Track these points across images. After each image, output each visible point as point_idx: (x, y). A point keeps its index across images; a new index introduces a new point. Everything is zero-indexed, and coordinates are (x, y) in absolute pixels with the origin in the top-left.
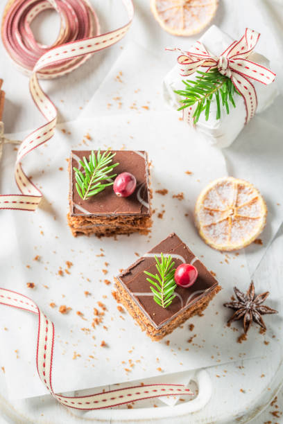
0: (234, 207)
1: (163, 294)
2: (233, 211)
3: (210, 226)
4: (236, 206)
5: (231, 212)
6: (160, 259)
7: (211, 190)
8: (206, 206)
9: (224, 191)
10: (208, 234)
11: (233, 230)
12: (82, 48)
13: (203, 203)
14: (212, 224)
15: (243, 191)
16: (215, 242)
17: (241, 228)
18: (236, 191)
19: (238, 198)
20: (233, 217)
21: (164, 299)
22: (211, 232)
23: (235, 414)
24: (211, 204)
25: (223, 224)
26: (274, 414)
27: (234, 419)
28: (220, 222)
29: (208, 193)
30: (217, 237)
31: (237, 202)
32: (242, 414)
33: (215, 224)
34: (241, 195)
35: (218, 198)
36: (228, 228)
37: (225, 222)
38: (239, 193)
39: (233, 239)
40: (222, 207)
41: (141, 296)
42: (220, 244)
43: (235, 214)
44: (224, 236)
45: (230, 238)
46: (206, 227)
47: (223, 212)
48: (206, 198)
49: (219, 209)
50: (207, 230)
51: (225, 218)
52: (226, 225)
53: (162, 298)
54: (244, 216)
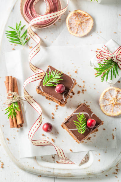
0: (115, 99)
1: (81, 129)
2: (115, 100)
3: (105, 106)
4: (116, 99)
5: (114, 101)
6: (78, 115)
7: (107, 91)
8: (104, 98)
9: (112, 92)
10: (104, 109)
11: (114, 108)
12: (48, 17)
13: (103, 96)
14: (106, 105)
15: (119, 93)
16: (107, 112)
17: (117, 107)
18: (117, 93)
19: (117, 95)
20: (115, 103)
21: (82, 131)
22: (105, 108)
23: (102, 170)
24: (106, 97)
25: (110, 105)
26: (117, 170)
27: (101, 172)
28: (109, 105)
29: (105, 92)
30: (107, 110)
31: (117, 97)
32: (104, 170)
33: (107, 105)
34: (119, 94)
35: (109, 95)
36: (112, 107)
37: (111, 105)
38: (118, 93)
39: (114, 111)
40: (111, 98)
41: (73, 130)
42: (109, 113)
43: (116, 102)
44: (110, 110)
45: (113, 112)
46: (103, 106)
47: (111, 101)
48: (105, 95)
49: (109, 99)
50: (104, 107)
51: (112, 103)
52: (112, 106)
53: (81, 131)
54: (119, 103)
